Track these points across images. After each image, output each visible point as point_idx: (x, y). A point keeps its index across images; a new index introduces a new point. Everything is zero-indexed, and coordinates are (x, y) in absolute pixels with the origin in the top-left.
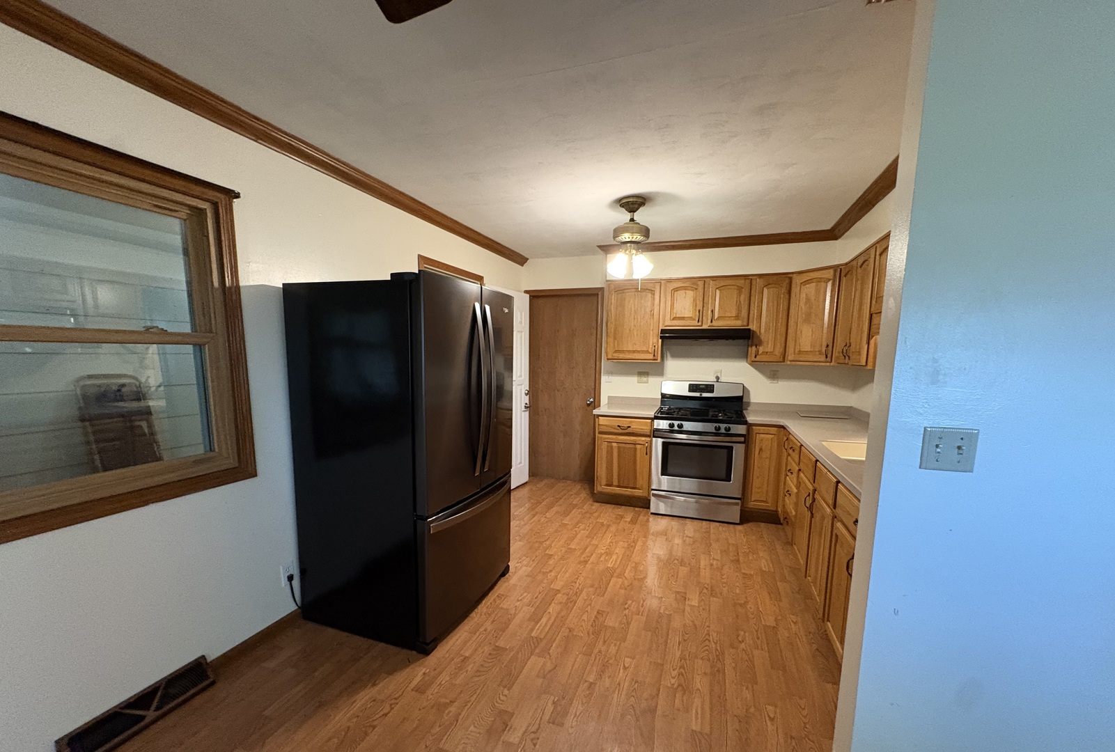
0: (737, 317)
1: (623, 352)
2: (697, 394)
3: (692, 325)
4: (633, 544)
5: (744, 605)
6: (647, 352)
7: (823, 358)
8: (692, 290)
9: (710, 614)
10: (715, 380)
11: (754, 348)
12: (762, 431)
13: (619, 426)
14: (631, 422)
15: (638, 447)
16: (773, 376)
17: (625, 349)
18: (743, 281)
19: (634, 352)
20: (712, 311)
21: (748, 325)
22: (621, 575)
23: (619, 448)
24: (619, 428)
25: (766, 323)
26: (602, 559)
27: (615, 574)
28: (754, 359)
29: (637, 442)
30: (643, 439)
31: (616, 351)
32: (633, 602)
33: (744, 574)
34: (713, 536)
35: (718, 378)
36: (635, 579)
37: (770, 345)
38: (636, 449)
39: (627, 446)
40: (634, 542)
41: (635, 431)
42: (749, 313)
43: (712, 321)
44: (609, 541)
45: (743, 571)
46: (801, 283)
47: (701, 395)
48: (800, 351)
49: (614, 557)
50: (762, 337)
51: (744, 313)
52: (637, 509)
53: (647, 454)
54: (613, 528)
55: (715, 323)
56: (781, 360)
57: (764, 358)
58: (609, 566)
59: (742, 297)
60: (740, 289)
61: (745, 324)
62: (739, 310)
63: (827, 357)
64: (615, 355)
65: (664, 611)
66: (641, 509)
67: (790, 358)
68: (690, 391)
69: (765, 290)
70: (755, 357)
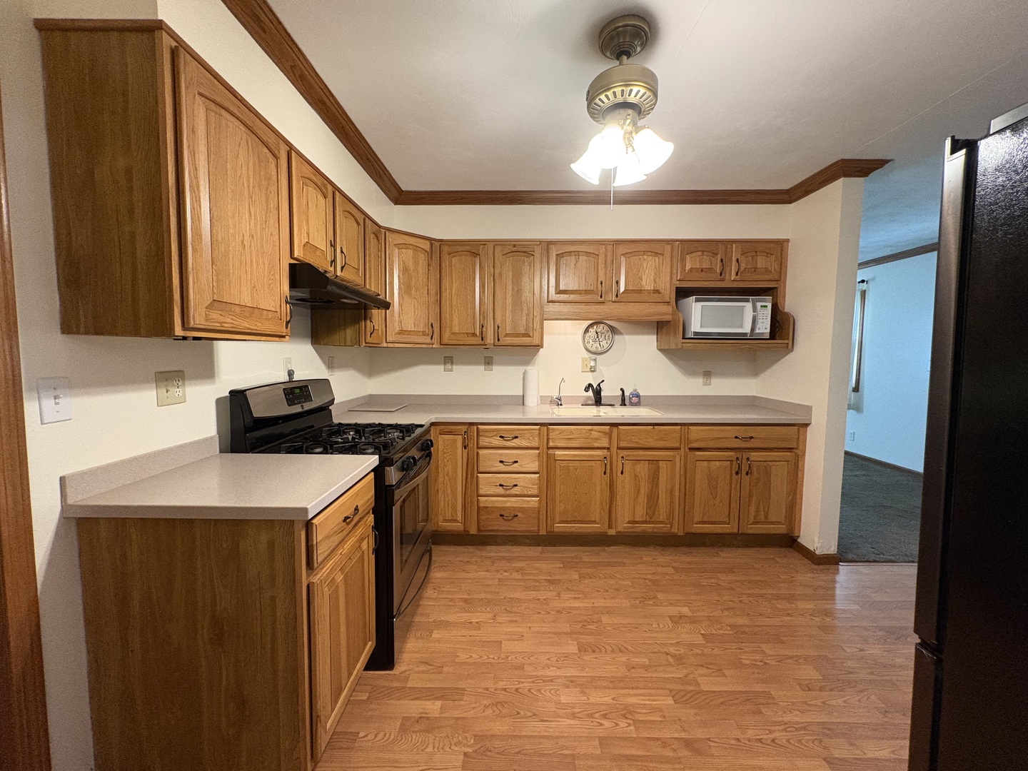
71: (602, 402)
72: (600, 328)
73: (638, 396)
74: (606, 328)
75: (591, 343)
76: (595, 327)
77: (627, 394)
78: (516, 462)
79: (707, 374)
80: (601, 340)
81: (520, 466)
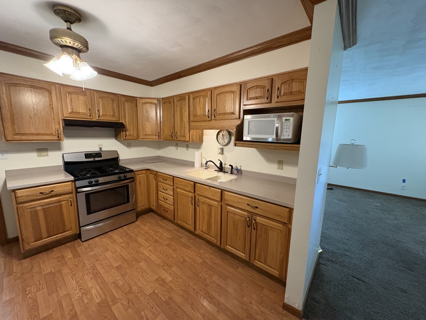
0: (113, 116)
1: (26, 134)
2: (92, 159)
3: (86, 118)
4: (95, 271)
5: (184, 261)
6: (51, 134)
7: (157, 138)
8: (83, 96)
9: (182, 279)
10: (100, 150)
11: (124, 132)
12: (139, 173)
13: (41, 193)
14: (53, 187)
15: (63, 203)
16: (129, 146)
17: (28, 132)
18: (114, 97)
19: (37, 134)
20: (98, 111)
21: (119, 121)
22: (115, 301)
23: (43, 209)
24: (41, 194)
25: (128, 121)
26: (86, 302)
27: (110, 304)
28: (125, 138)
29: (62, 200)
30: (67, 196)
31: (17, 134)
32: (144, 311)
33: (166, 245)
34: (132, 235)
35: (101, 148)
36: (126, 295)
37: (131, 131)
38: (61, 205)
39: (52, 205)
40: (94, 269)
41: (58, 193)
42: (119, 115)
43: (99, 117)
44: (74, 283)
45: (165, 244)
46: (142, 103)
47: (94, 159)
48: (146, 134)
49: (94, 291)
50: (127, 127)
51: (117, 114)
52: (68, 244)
53: (71, 205)
54: (65, 270)
55: (100, 118)
56: (137, 138)
57: (130, 138)
58: (98, 301)
59: (115, 105)
60: (113, 100)
61: (118, 120)
62: (114, 112)
63: (159, 137)
64: (16, 137)
65: (165, 299)
66: (72, 243)
67: (141, 137)
68: (86, 158)
69: (126, 103)
70: (126, 137)
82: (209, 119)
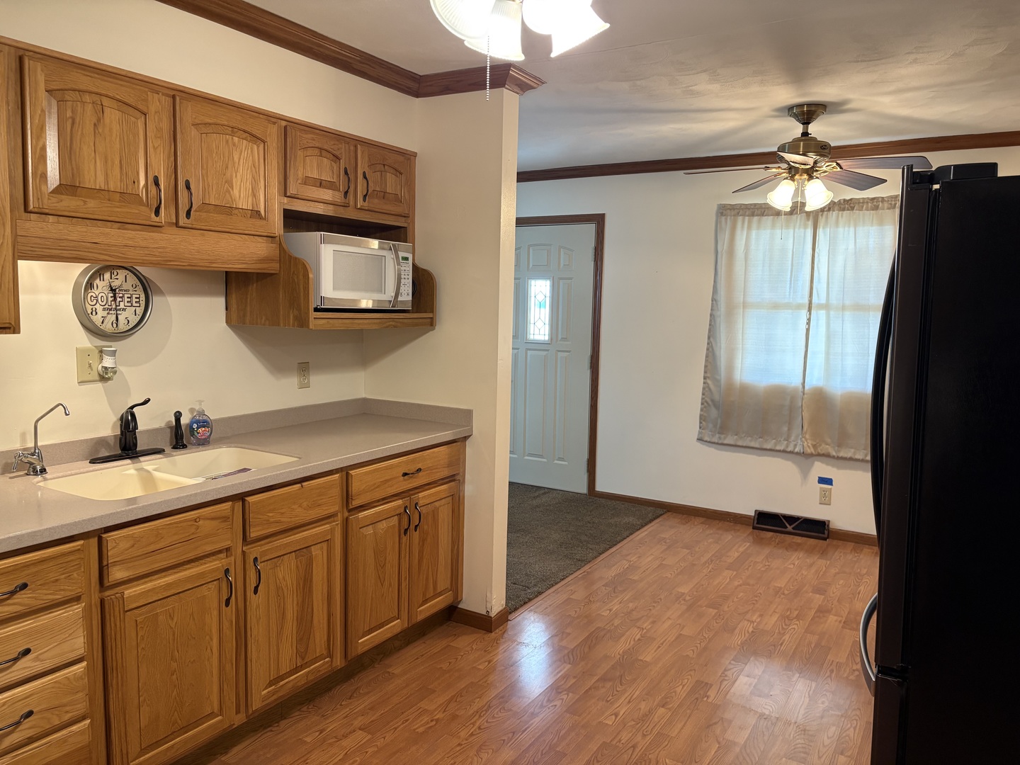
71: (141, 446)
72: (120, 279)
73: (205, 423)
74: (132, 280)
75: (101, 313)
76: (107, 276)
77: (185, 420)
78: (27, 652)
79: (304, 369)
80: (122, 305)
81: (37, 659)
82: (157, 219)
